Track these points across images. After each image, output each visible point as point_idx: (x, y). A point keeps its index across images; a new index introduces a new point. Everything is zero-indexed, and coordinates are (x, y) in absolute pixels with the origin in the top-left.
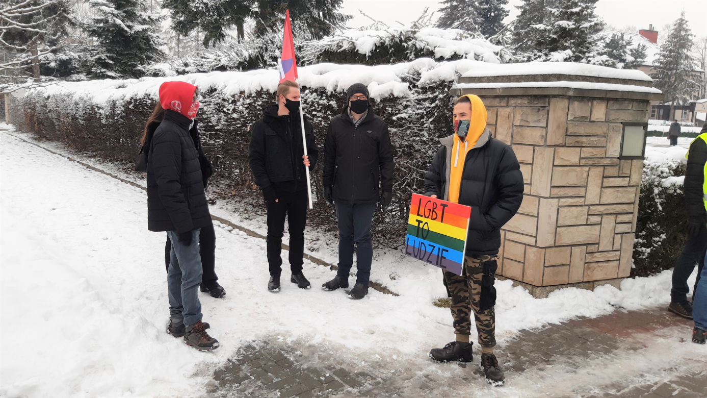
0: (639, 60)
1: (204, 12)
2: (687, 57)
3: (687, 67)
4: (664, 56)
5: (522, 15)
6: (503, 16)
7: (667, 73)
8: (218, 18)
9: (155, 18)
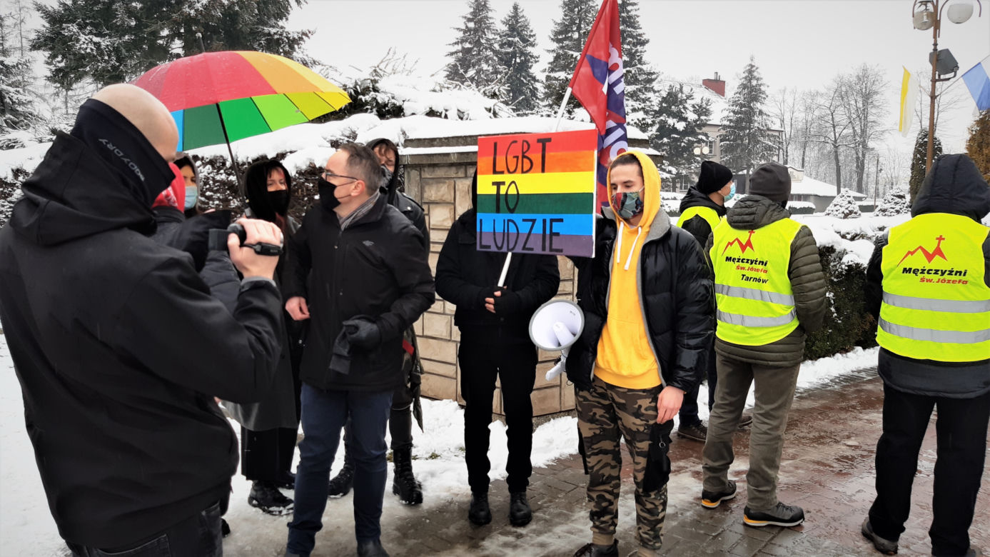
0: (703, 118)
1: (94, 56)
2: (761, 113)
3: (762, 125)
4: (734, 112)
5: (554, 62)
6: (532, 62)
7: (739, 134)
8: (117, 64)
9: (11, 64)
